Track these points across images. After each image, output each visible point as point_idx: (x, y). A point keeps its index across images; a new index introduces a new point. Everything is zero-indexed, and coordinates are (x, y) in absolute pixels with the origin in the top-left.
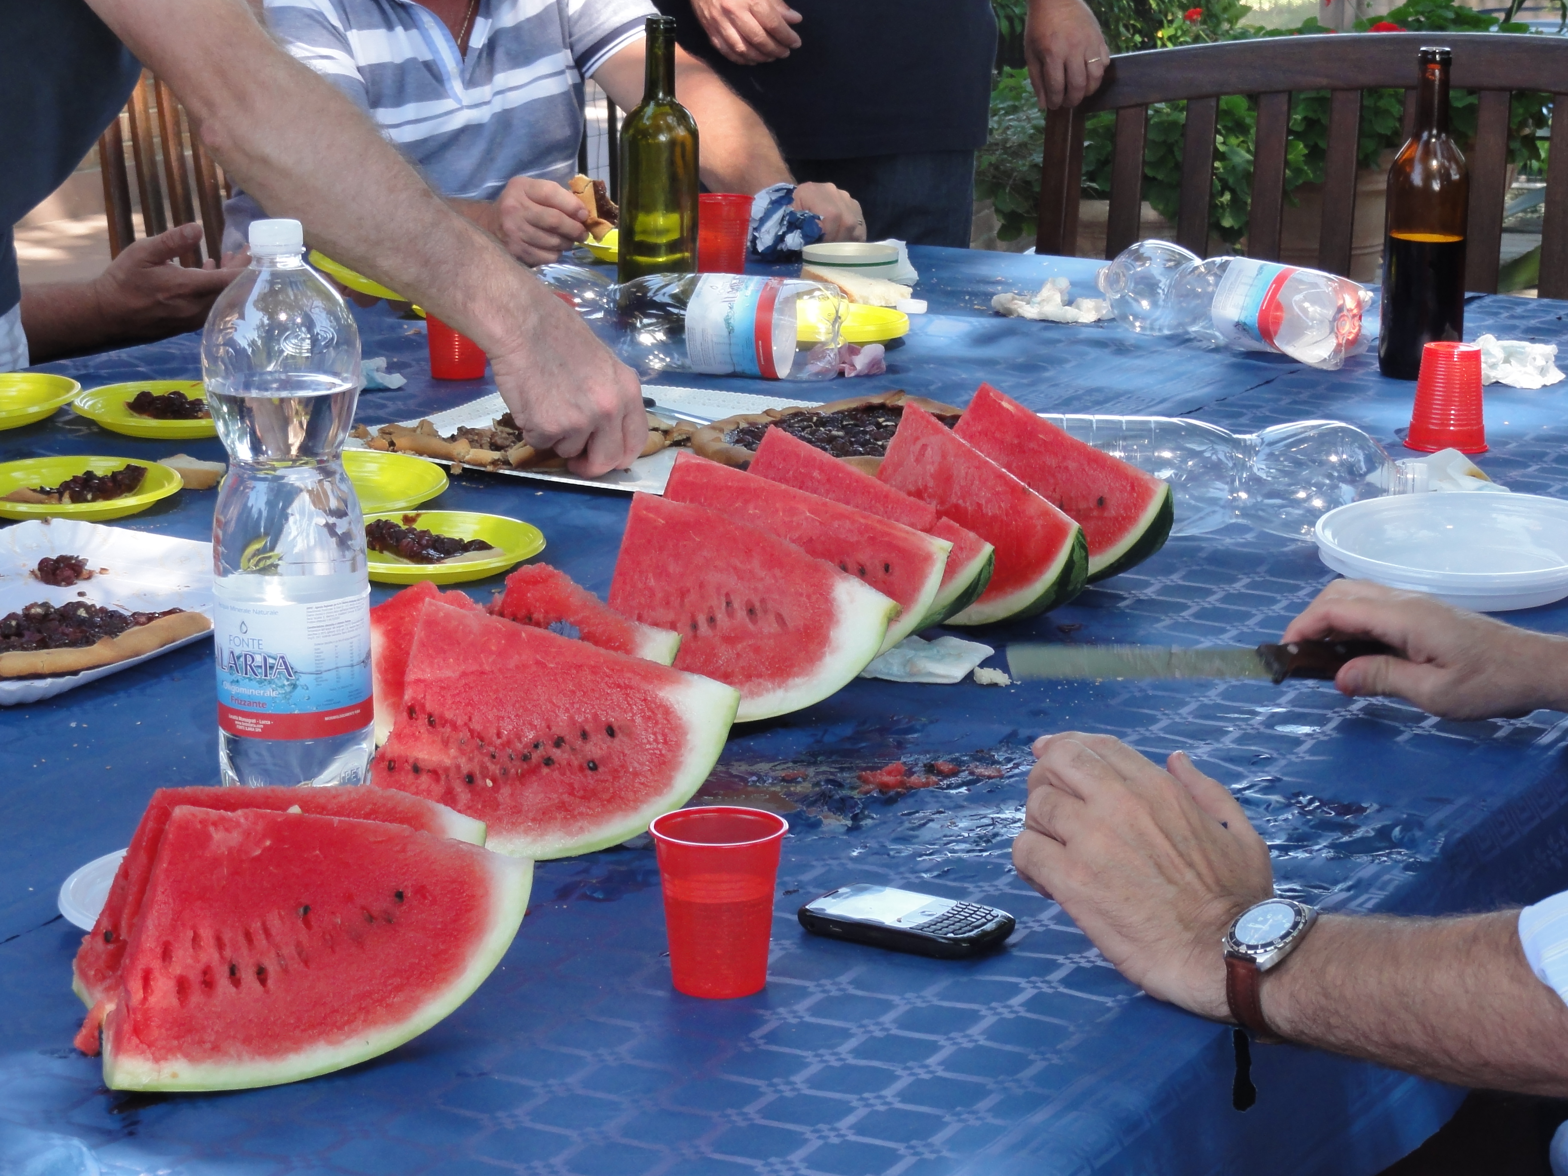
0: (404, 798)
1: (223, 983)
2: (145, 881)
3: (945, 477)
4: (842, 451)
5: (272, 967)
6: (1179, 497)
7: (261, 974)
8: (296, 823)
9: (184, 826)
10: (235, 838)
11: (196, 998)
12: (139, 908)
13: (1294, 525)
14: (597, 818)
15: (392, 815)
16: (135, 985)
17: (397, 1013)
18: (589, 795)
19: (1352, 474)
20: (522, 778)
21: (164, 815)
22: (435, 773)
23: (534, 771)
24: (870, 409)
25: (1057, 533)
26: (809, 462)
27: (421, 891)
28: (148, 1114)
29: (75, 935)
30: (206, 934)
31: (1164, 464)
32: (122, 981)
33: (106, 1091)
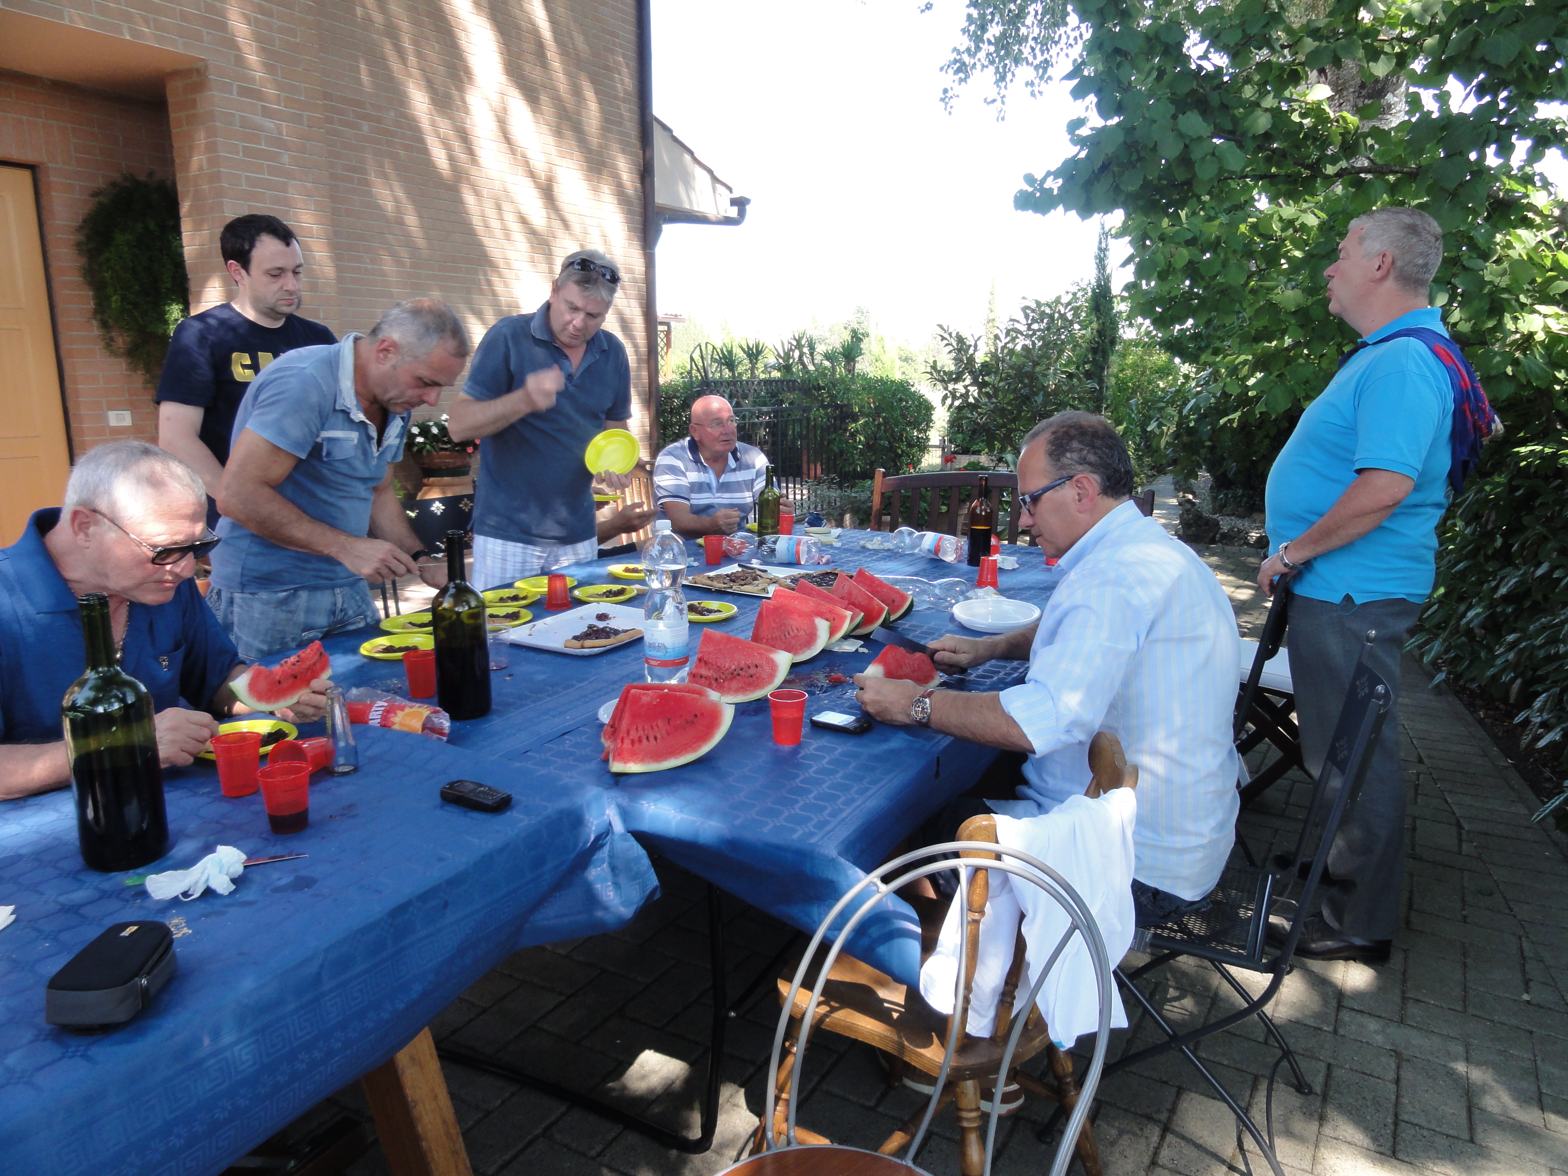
0: (697, 686)
1: (645, 741)
2: (622, 711)
3: (850, 593)
4: (820, 585)
5: (659, 736)
6: (915, 600)
7: (656, 738)
8: (667, 694)
9: (634, 696)
10: (649, 698)
11: (637, 745)
12: (621, 719)
13: (947, 607)
14: (752, 691)
15: (694, 692)
16: (619, 741)
17: (695, 750)
18: (750, 685)
19: (962, 593)
20: (731, 679)
21: (628, 691)
22: (706, 678)
23: (734, 677)
24: (828, 574)
25: (882, 609)
26: (812, 589)
27: (702, 714)
28: (622, 779)
29: (602, 725)
30: (640, 728)
31: (909, 590)
32: (615, 740)
33: (609, 772)
